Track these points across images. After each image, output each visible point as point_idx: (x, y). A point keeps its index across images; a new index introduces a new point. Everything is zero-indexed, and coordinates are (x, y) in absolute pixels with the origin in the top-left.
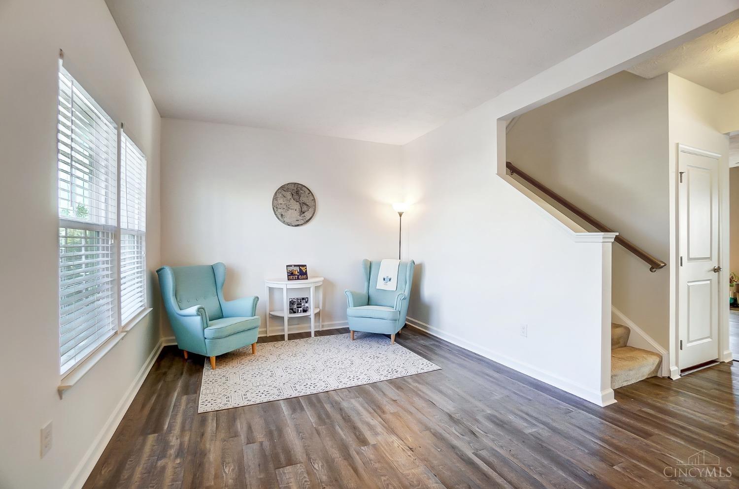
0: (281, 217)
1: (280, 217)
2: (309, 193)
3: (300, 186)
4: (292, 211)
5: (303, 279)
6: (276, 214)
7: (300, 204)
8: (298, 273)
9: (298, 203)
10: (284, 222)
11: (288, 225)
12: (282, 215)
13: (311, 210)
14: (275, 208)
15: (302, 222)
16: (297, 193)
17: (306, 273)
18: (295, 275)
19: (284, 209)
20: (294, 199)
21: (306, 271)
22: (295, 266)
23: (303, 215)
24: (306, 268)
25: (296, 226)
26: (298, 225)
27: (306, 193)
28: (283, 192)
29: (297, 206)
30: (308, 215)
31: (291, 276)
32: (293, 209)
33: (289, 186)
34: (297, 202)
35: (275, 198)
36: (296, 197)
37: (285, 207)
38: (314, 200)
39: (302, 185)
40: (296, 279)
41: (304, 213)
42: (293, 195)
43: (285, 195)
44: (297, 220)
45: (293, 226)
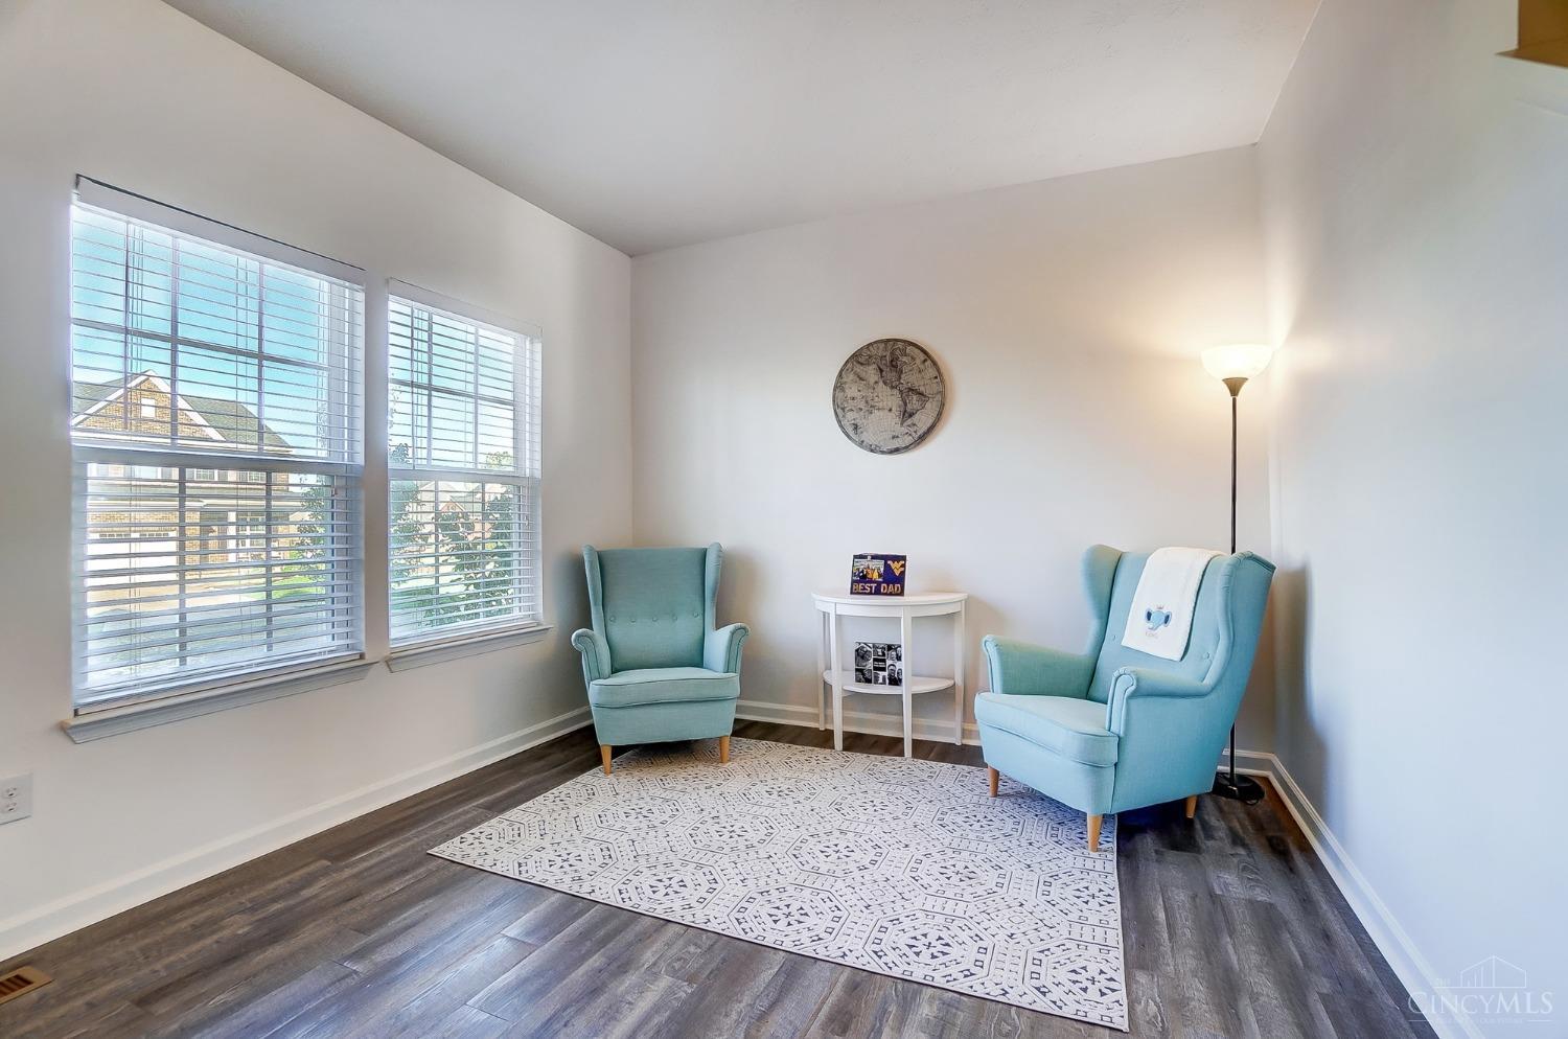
0: (853, 431)
1: (850, 431)
2: (925, 361)
3: (900, 345)
4: (881, 413)
5: (891, 594)
6: (841, 426)
7: (901, 391)
8: (880, 576)
9: (896, 392)
10: (861, 444)
11: (872, 451)
12: (856, 427)
13: (931, 407)
14: (839, 408)
15: (908, 440)
16: (893, 364)
17: (900, 579)
18: (871, 581)
19: (861, 409)
20: (885, 383)
21: (903, 573)
22: (875, 557)
23: (909, 422)
24: (904, 566)
25: (891, 452)
26: (897, 450)
27: (918, 362)
28: (859, 369)
29: (890, 399)
30: (923, 420)
31: (862, 583)
32: (883, 409)
33: (873, 351)
34: (892, 387)
35: (839, 386)
36: (891, 375)
37: (862, 405)
38: (939, 376)
39: (905, 341)
40: (870, 593)
41: (911, 415)
42: (881, 371)
43: (863, 375)
44: (893, 437)
45: (883, 452)
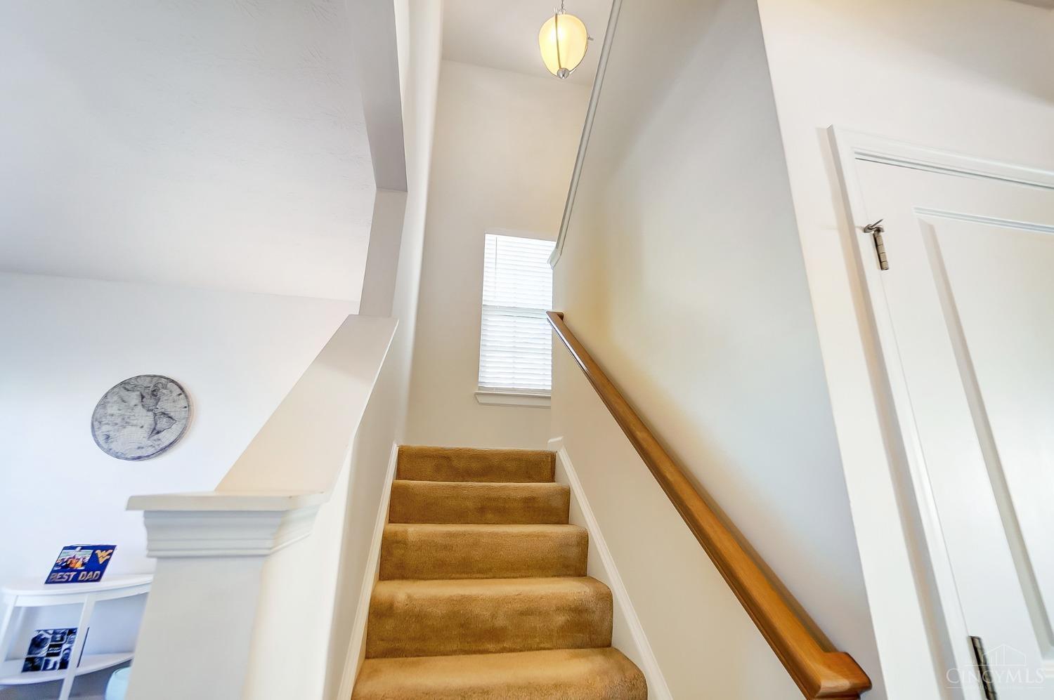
0: (105, 442)
1: (102, 440)
2: (180, 394)
3: (163, 381)
4: (134, 428)
5: (88, 581)
6: (94, 436)
7: (155, 414)
8: (83, 564)
9: (150, 414)
10: (109, 451)
11: (118, 457)
12: (108, 437)
13: (176, 428)
14: (96, 422)
15: (151, 451)
16: (154, 393)
17: (103, 567)
18: (72, 570)
19: (116, 424)
20: (143, 406)
21: (107, 561)
22: (83, 548)
23: (156, 437)
24: (110, 554)
25: (134, 459)
26: (139, 458)
27: (175, 394)
28: (124, 393)
29: (146, 419)
30: (166, 437)
31: (64, 572)
32: (136, 425)
33: (140, 382)
34: (149, 410)
35: (103, 403)
36: (149, 401)
37: (119, 421)
38: (188, 407)
39: (168, 379)
40: (67, 582)
41: (158, 433)
42: (143, 397)
43: (125, 399)
44: (139, 448)
45: (127, 459)
